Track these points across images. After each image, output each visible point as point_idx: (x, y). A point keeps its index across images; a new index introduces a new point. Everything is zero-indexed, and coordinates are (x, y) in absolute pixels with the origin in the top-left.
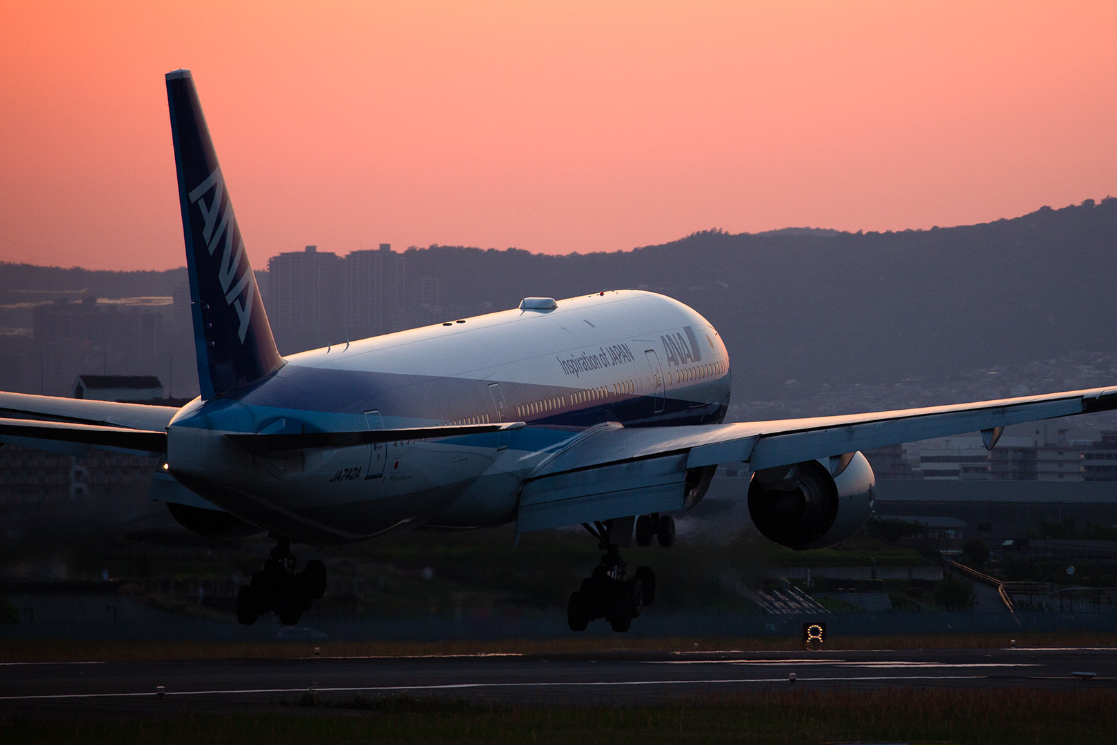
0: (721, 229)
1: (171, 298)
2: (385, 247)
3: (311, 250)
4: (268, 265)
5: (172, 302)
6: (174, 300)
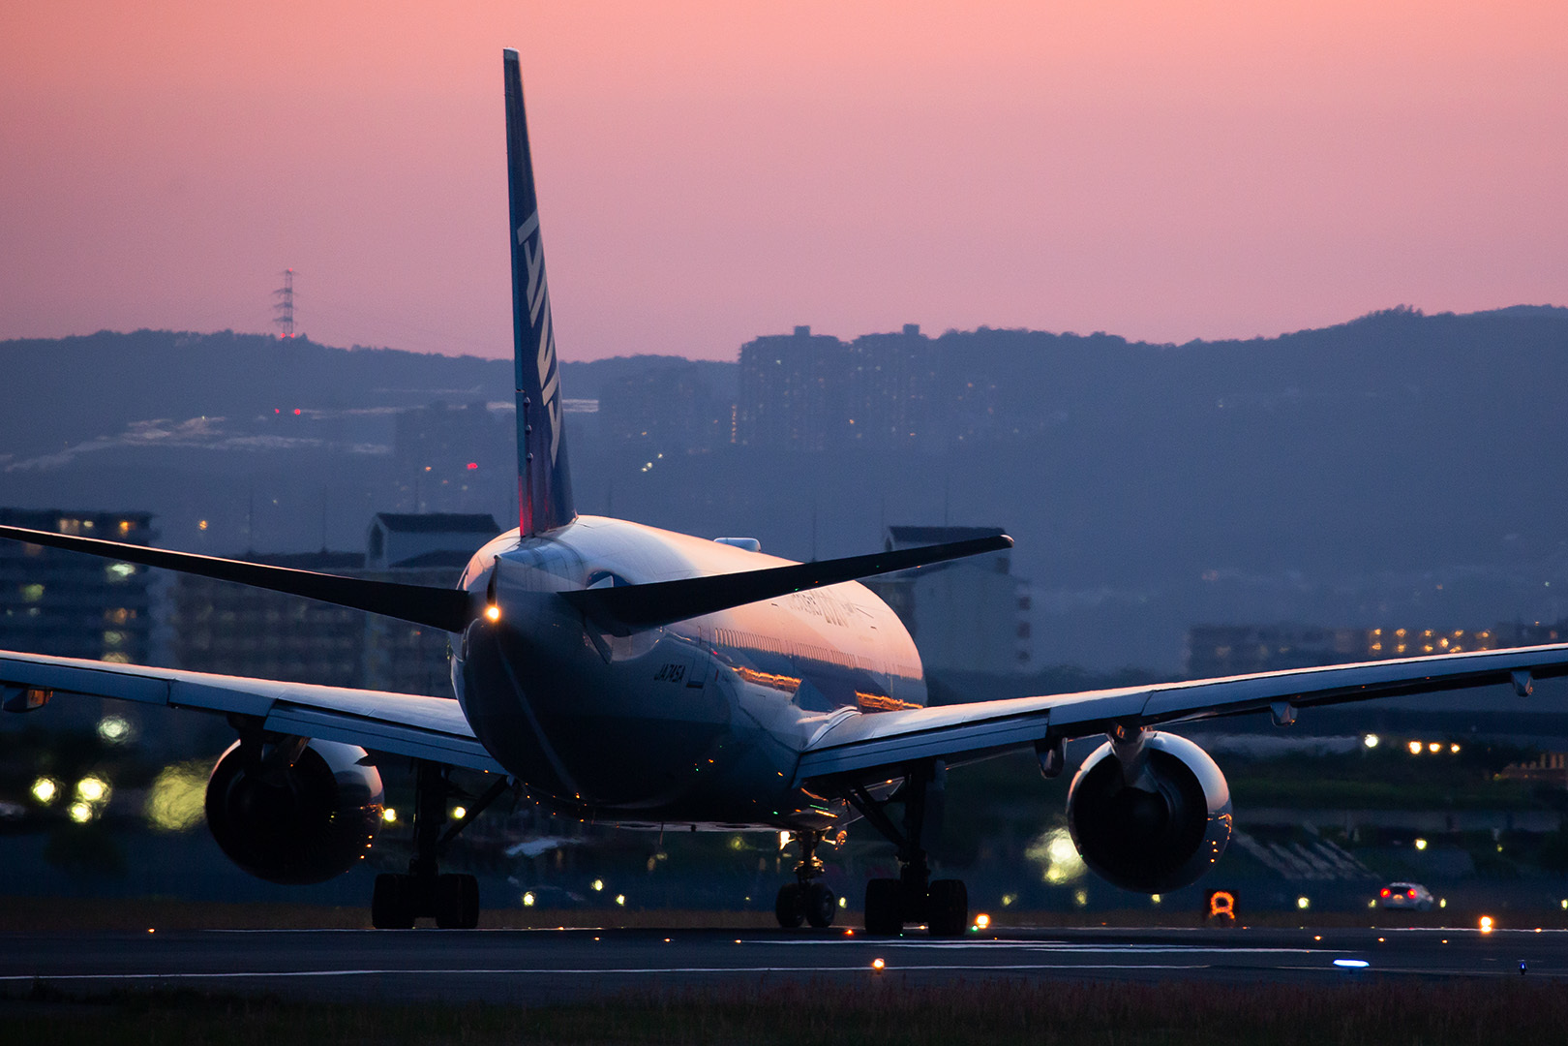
0: (1411, 306)
1: (596, 402)
2: (911, 330)
3: (802, 332)
4: (739, 354)
5: (596, 409)
6: (600, 405)
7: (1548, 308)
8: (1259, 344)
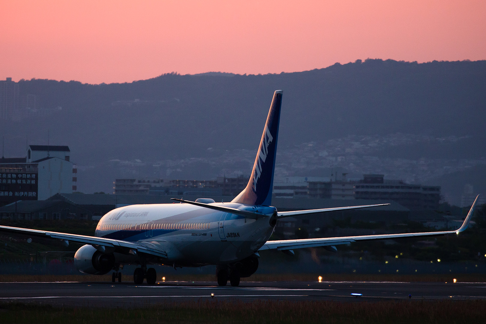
7: (219, 73)
8: (126, 85)
